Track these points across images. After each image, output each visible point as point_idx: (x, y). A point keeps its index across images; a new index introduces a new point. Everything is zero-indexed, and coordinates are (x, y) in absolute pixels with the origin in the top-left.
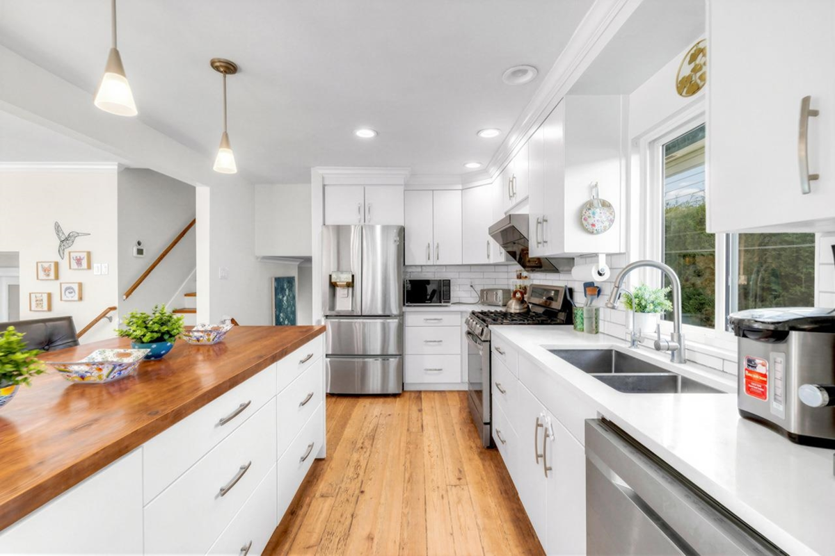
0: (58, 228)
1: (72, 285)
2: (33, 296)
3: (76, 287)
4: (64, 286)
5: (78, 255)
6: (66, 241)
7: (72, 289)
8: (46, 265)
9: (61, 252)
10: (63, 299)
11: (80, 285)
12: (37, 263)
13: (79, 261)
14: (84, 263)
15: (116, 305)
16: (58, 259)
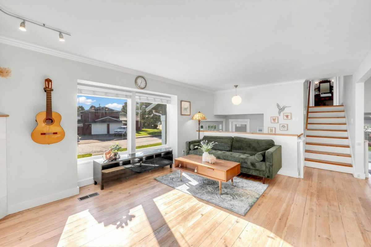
0: (278, 106)
1: (285, 125)
2: (269, 128)
3: (286, 126)
4: (281, 125)
5: (287, 114)
6: (281, 110)
7: (285, 126)
8: (274, 118)
9: (279, 113)
10: (281, 130)
11: (287, 125)
12: (271, 117)
13: (287, 116)
14: (289, 117)
15: (303, 133)
16: (278, 116)
